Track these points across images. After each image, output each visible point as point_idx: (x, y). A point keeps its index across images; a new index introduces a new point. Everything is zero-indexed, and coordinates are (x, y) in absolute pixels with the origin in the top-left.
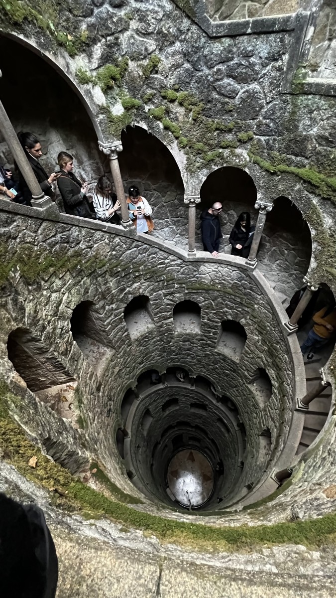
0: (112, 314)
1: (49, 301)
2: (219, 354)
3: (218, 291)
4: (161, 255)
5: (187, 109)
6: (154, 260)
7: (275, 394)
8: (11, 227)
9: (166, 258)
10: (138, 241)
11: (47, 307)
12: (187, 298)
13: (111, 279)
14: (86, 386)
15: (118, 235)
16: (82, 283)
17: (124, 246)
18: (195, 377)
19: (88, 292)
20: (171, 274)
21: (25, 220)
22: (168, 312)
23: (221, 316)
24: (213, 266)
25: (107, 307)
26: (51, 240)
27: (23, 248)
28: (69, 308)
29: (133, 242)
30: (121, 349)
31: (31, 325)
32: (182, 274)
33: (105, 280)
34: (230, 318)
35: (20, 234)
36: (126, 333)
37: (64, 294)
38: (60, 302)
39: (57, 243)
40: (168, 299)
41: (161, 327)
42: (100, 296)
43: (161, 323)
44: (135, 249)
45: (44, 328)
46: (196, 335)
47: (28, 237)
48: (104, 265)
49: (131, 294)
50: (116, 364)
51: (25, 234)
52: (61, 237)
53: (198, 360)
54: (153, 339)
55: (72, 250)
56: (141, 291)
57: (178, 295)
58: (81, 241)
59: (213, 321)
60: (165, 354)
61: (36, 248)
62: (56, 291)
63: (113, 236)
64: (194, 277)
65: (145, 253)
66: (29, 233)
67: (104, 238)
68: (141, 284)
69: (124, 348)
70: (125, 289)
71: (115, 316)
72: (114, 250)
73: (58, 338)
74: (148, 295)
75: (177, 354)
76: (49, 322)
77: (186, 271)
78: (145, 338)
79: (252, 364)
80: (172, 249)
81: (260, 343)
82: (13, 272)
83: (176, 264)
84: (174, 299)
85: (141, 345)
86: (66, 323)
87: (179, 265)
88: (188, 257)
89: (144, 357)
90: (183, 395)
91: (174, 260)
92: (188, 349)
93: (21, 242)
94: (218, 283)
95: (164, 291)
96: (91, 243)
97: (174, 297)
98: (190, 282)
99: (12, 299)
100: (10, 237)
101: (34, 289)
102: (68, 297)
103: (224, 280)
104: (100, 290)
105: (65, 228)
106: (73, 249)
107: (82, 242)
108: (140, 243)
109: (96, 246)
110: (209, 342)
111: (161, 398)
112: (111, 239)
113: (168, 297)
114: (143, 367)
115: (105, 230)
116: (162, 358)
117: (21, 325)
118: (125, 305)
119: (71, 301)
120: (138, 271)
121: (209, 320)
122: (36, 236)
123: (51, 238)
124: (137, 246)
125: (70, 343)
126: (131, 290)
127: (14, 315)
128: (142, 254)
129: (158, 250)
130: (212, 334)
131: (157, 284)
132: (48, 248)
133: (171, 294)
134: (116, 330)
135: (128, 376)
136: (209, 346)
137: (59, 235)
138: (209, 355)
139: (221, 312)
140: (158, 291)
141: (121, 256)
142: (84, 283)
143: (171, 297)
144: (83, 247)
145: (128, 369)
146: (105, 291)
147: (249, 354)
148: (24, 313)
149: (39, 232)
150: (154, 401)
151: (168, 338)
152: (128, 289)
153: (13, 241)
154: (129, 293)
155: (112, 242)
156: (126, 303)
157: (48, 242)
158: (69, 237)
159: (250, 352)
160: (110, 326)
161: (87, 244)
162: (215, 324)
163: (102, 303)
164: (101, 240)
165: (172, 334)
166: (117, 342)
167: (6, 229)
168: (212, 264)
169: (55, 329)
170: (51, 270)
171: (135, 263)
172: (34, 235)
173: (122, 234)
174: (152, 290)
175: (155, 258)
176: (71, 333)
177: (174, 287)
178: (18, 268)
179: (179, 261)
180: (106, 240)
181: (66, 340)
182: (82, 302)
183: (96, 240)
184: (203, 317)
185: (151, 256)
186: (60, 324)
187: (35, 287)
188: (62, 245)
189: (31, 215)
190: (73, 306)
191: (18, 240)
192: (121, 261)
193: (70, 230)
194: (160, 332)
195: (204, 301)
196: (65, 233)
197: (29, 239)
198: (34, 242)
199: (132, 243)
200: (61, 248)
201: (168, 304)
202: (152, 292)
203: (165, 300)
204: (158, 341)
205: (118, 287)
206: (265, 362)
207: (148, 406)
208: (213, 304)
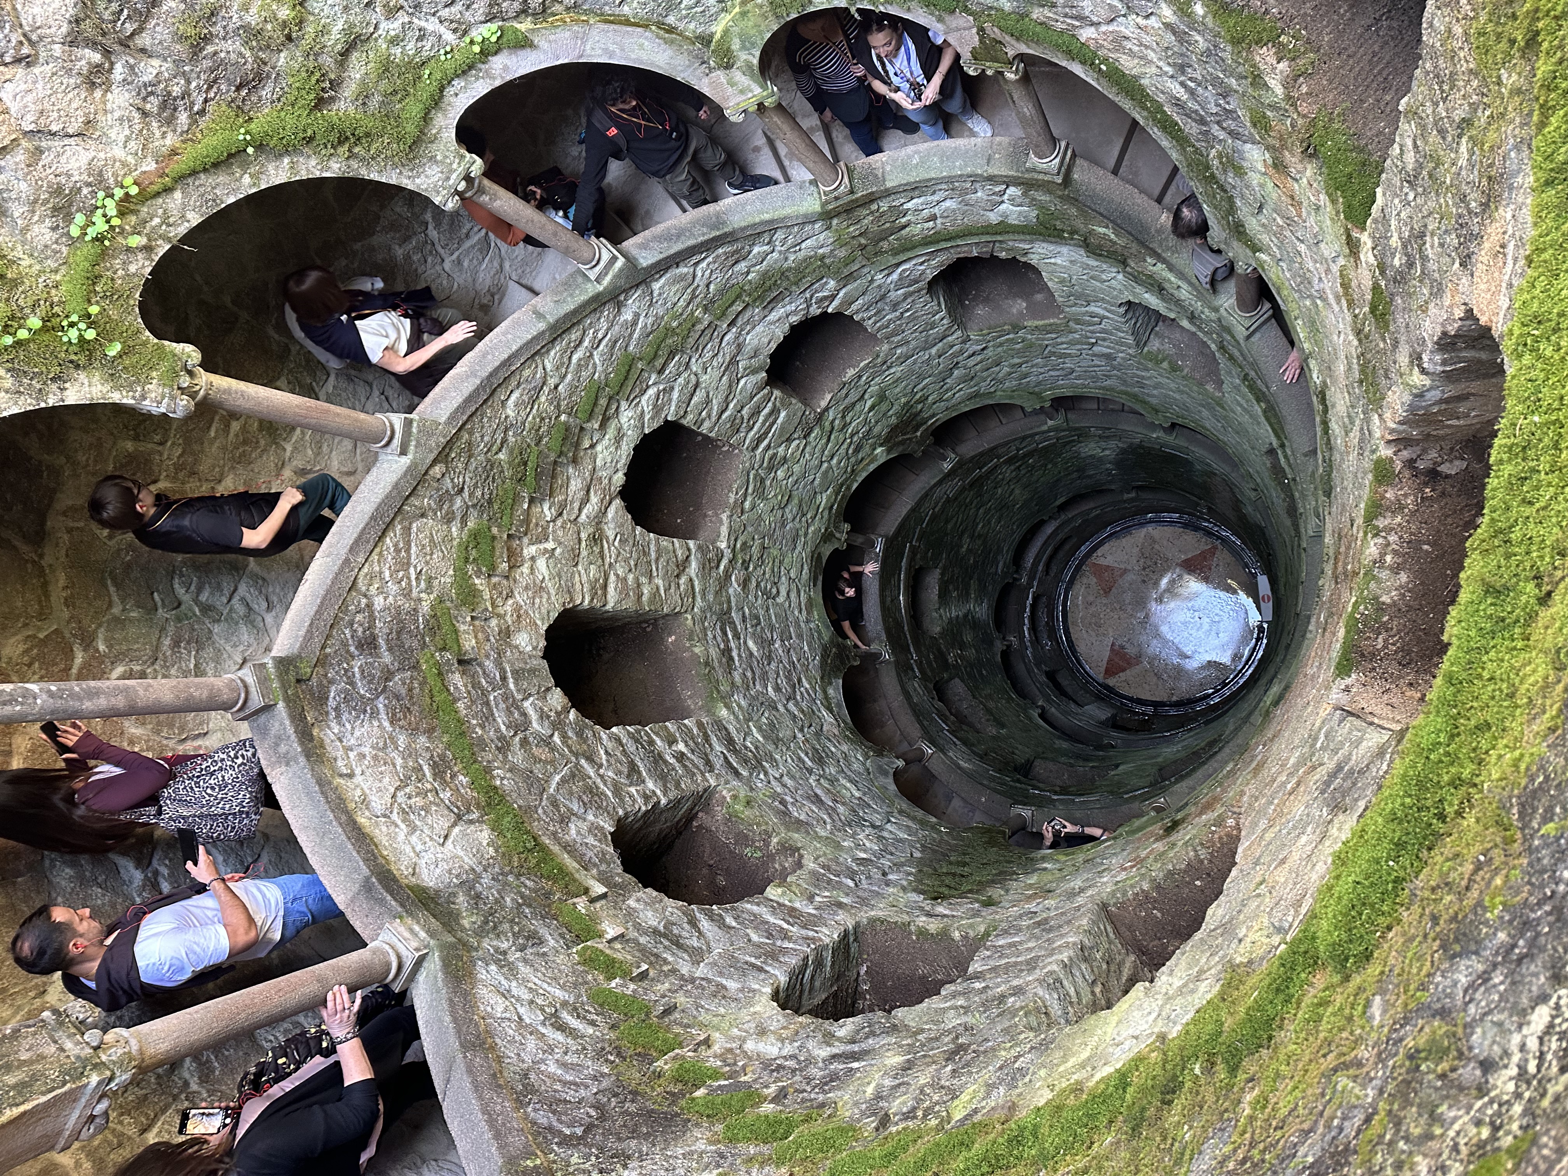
7: (657, 409)
12: (626, 879)
20: (575, 972)
23: (580, 734)
24: (388, 838)
34: (557, 698)
40: (704, 937)
49: (831, 1035)
53: (820, 761)
56: (776, 1022)
57: (649, 915)
74: (764, 999)
79: (646, 554)
81: (550, 545)
84: (677, 918)
92: (817, 800)
95: (685, 965)
97: (670, 924)
110: (718, 748)
126: (811, 1045)
130: (681, 747)
133: (667, 937)
136: (730, 742)
138: (760, 729)
139: (564, 737)
140: (706, 980)
143: (684, 932)
152: (823, 1052)
154: (830, 1040)
156: (892, 1018)
159: (612, 578)
162: (631, 747)
174: (725, 999)
184: (646, 798)
201: (724, 927)
203: (718, 945)
206: (594, 499)
208: (557, 778)
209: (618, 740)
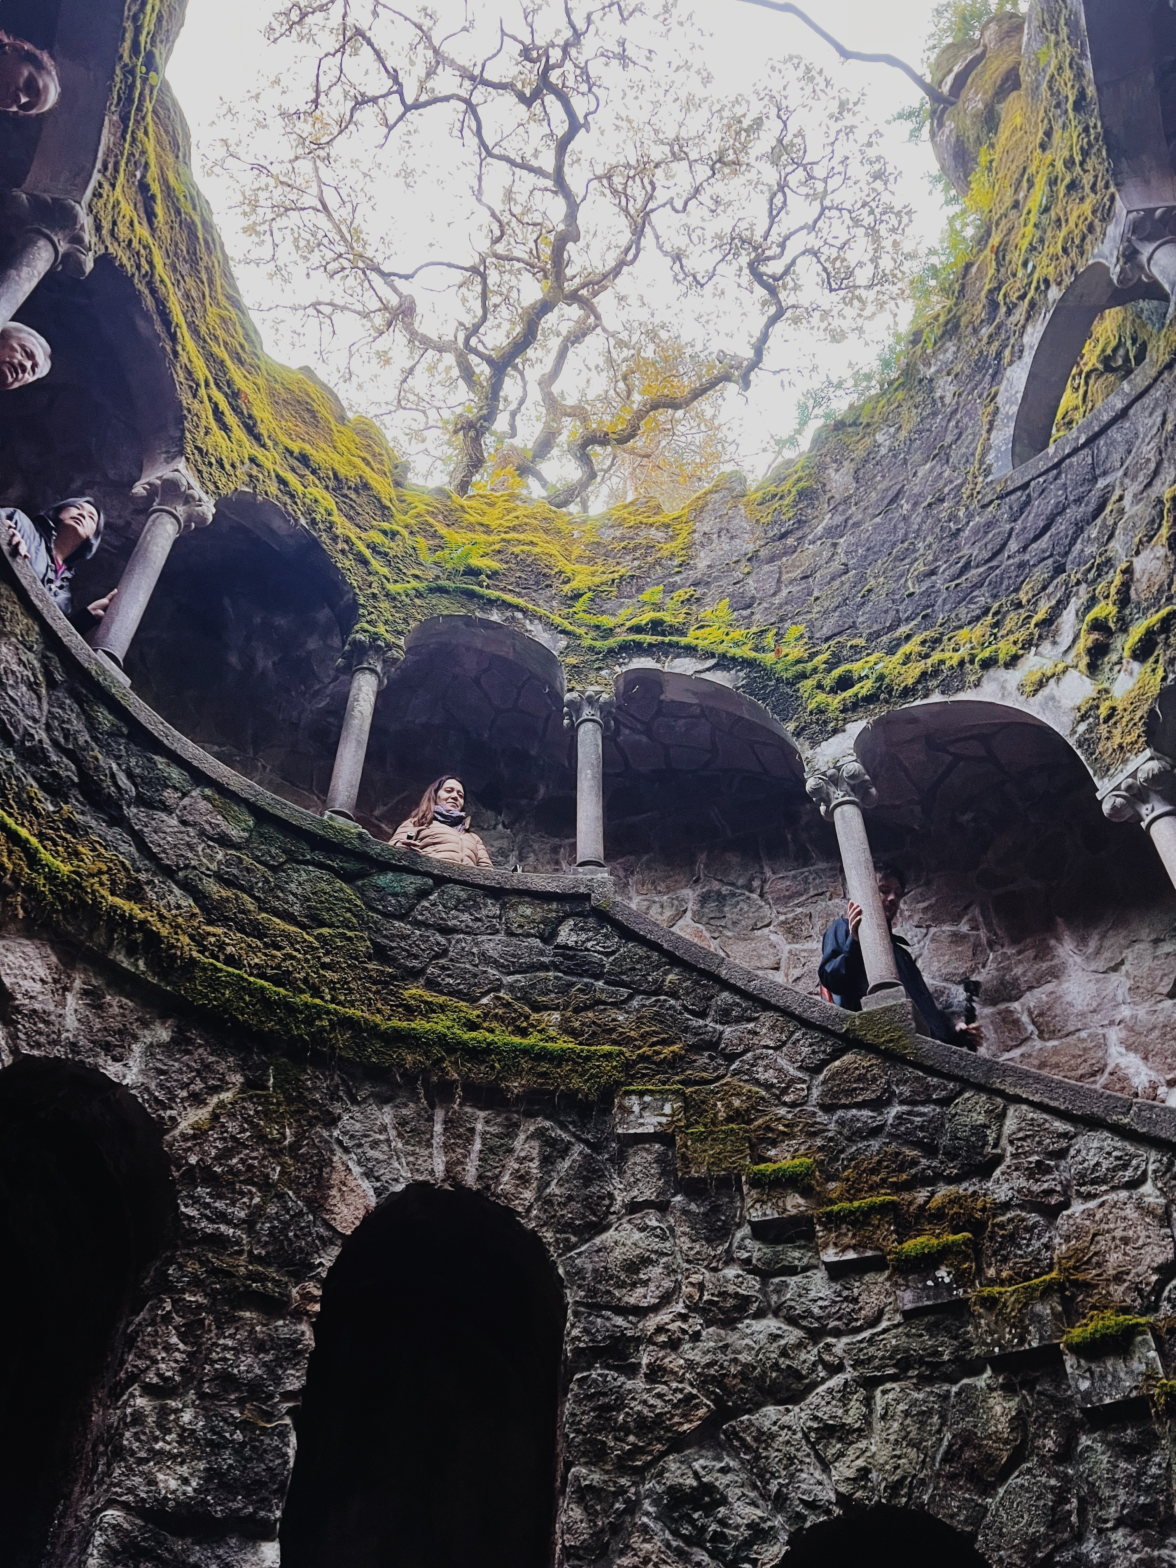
11: (700, 1324)
16: (956, 1389)
19: (981, 1485)
21: (784, 1026)
26: (854, 1112)
35: (749, 1055)
47: (766, 1068)
51: (762, 1058)
58: (998, 1160)
61: (780, 1112)
66: (782, 1061)
67: (1128, 1175)
86: (755, 1512)
93: (738, 1071)
96: (1050, 1184)
99: (588, 1161)
101: (688, 1216)
105: (929, 1088)
107: (999, 1169)
109: (1077, 1208)
122: (800, 1080)
123: (860, 1106)
127: (553, 1188)
137: (895, 1109)
144: (1004, 1194)
149: (824, 1075)
161: (1025, 1184)
164: (1113, 1180)
172: (795, 1073)
180: (1147, 1188)
183: (1082, 1178)
188: (896, 1147)
193: (948, 1100)
197: (769, 1077)
198: (785, 1091)
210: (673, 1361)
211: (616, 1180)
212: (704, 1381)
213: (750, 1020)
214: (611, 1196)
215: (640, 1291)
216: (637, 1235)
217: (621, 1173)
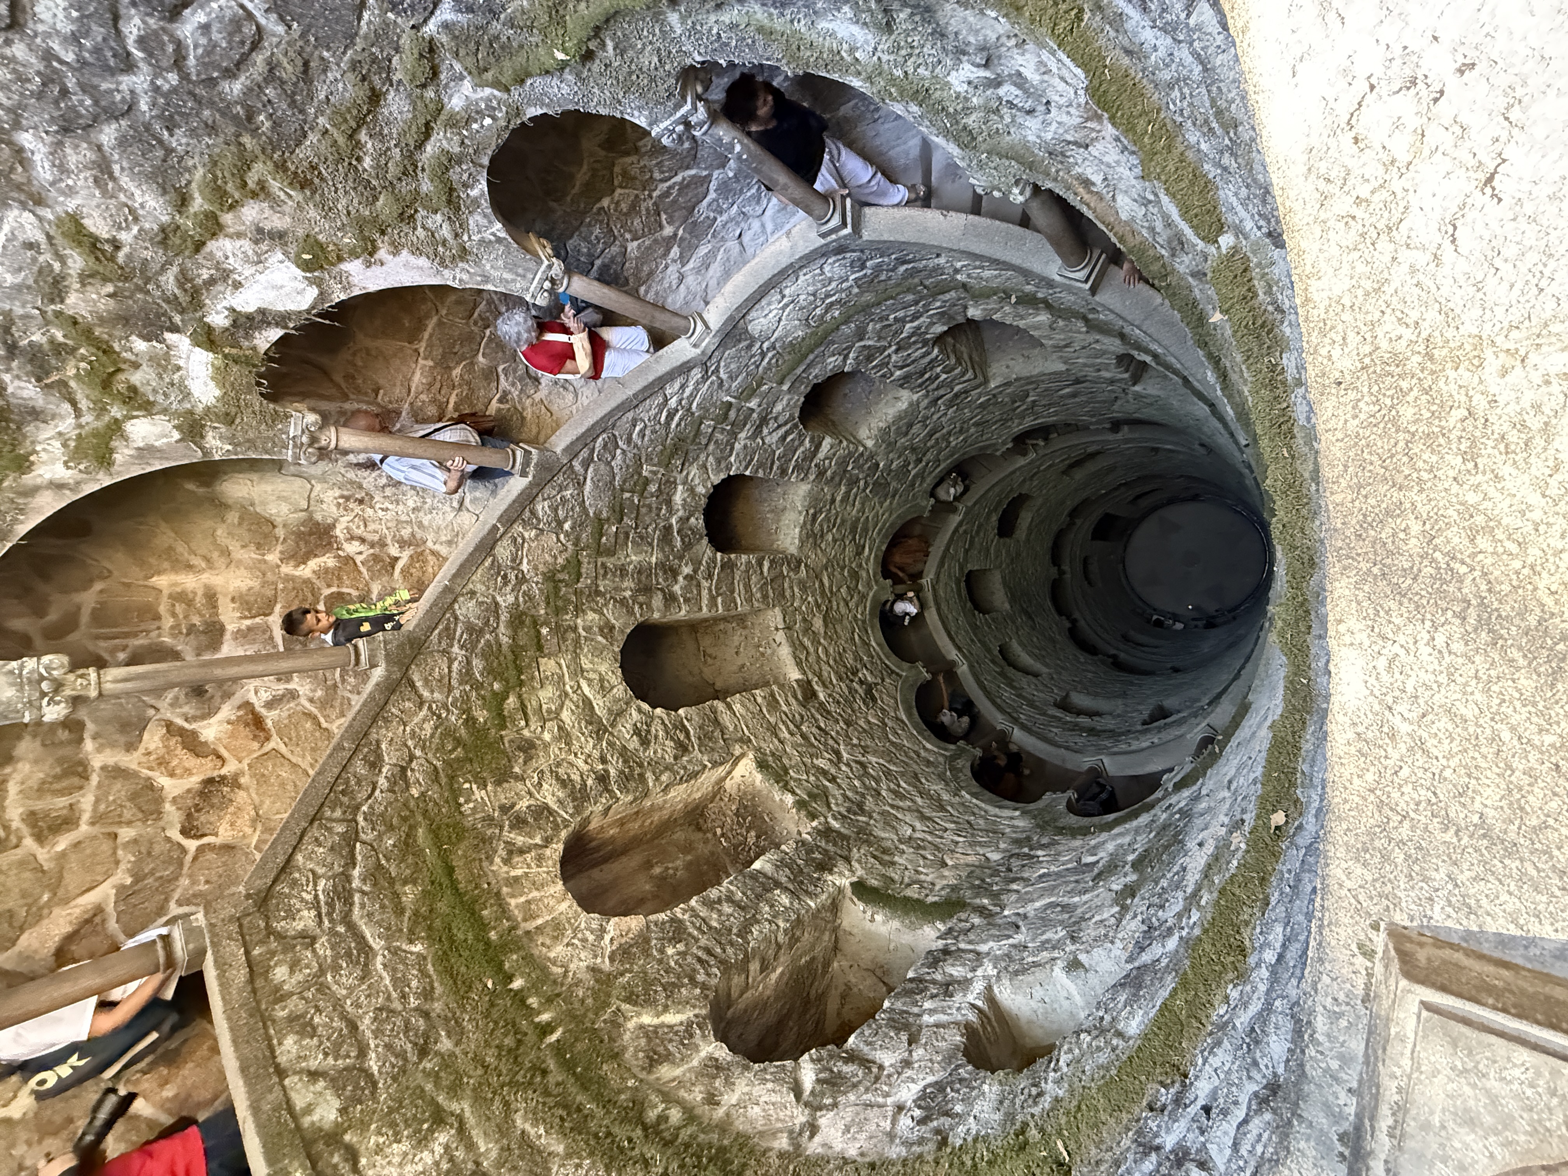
0: (699, 585)
1: (568, 734)
2: (1008, 384)
3: (846, 322)
4: (648, 411)
5: (254, 195)
6: (647, 432)
8: (386, 758)
9: (666, 400)
10: (576, 456)
11: (576, 746)
12: (804, 389)
13: (621, 554)
14: (774, 731)
15: (533, 500)
16: (583, 633)
17: (568, 493)
18: (1010, 445)
19: (612, 628)
20: (714, 405)
21: (386, 720)
22: (802, 443)
23: (915, 343)
24: (769, 304)
25: (677, 589)
26: (454, 675)
27: (437, 750)
28: (612, 688)
29: (572, 467)
30: (788, 593)
31: (578, 810)
32: (732, 378)
33: (614, 575)
34: (939, 329)
35: (410, 743)
36: (766, 564)
37: (579, 687)
38: (588, 703)
39: (469, 662)
40: (770, 433)
41: (821, 474)
42: (641, 599)
43: (813, 469)
44: (591, 470)
45: (603, 779)
46: (914, 406)
47: (421, 729)
48: (579, 563)
49: (688, 519)
50: (804, 620)
51: (413, 733)
52: (461, 647)
53: (976, 424)
54: (833, 501)
55: (502, 629)
56: (701, 490)
57: (779, 407)
58: (494, 598)
59: (913, 362)
60: (894, 484)
61: (453, 719)
62: (562, 706)
63: (527, 514)
64: (763, 355)
65: (617, 446)
66: (416, 720)
67: (520, 540)
68: (684, 483)
69: (791, 581)
70: (668, 529)
71: (710, 576)
72: (560, 524)
73: (645, 750)
74: (723, 476)
75: (919, 461)
76: (603, 760)
77: (732, 366)
78: (814, 518)
80: (651, 378)
82: (466, 802)
83: (698, 383)
84: (781, 420)
85: (822, 536)
86: (634, 713)
87: (705, 378)
88: (698, 351)
89: (854, 539)
90: (1024, 481)
91: (683, 387)
92: (930, 435)
93: (423, 748)
94: (826, 312)
95: (743, 435)
96: (512, 576)
97: (776, 419)
98: (768, 368)
99: (512, 827)
100: (403, 770)
101: (525, 763)
102: (590, 681)
103: (828, 296)
104: (628, 594)
105: (447, 628)
106: (502, 625)
107: (499, 599)
108: (585, 453)
109: (525, 567)
110: (957, 389)
111: (978, 533)
112: (532, 522)
113: (765, 431)
114: (871, 550)
115: (502, 530)
116: (894, 496)
117: (564, 834)
118: (705, 541)
119: (602, 680)
120: (647, 482)
121: (901, 368)
122: (430, 708)
123: (450, 672)
124: (586, 464)
125: (675, 727)
126: (680, 513)
127: (538, 840)
128: (613, 458)
129: (630, 415)
130: (944, 376)
131: (711, 447)
132: (468, 688)
133: (764, 421)
134: (739, 587)
135: (856, 598)
137: (456, 649)
138: (988, 400)
139: (909, 337)
140: (732, 449)
141: (585, 510)
142: (588, 629)
143: (772, 425)
144: (511, 599)
145: (843, 590)
146: (640, 581)
147: (1066, 346)
148: (551, 812)
149: (426, 694)
150: (967, 551)
151: (861, 468)
152: (674, 521)
153: (414, 765)
154: (684, 520)
155: (539, 520)
156: (701, 538)
157: (454, 683)
158: (470, 629)
160: (719, 600)
161: (509, 588)
162: (926, 360)
163: (657, 601)
164: (519, 547)
165: (862, 454)
166: (765, 597)
167: (384, 770)
168: (764, 302)
169: (624, 752)
170: (512, 701)
171: (624, 482)
172: (425, 711)
173: (535, 491)
174: (718, 461)
175: (646, 426)
176: (659, 711)
177: (753, 410)
178: (467, 786)
179: (696, 374)
180: (526, 535)
181: (661, 733)
182: (622, 651)
183: (513, 560)
184: (883, 376)
185: (634, 436)
186: (624, 730)
187: (521, 761)
188: (478, 650)
189: (382, 703)
190: (615, 678)
191: (418, 753)
192: (597, 515)
193: (456, 618)
194: (832, 478)
195: (846, 357)
196: (458, 633)
197: (428, 727)
198: (439, 717)
199: (573, 472)
200: (484, 656)
201: (783, 438)
202: (723, 465)
203: (768, 440)
204: (848, 493)
205: (651, 544)
207: (961, 569)
208: (870, 343)
209: (923, 356)
210: (596, 754)
211: (517, 807)
212: (600, 739)
213: (378, 746)
214: (528, 807)
215: (573, 777)
216: (545, 786)
217: (513, 805)
